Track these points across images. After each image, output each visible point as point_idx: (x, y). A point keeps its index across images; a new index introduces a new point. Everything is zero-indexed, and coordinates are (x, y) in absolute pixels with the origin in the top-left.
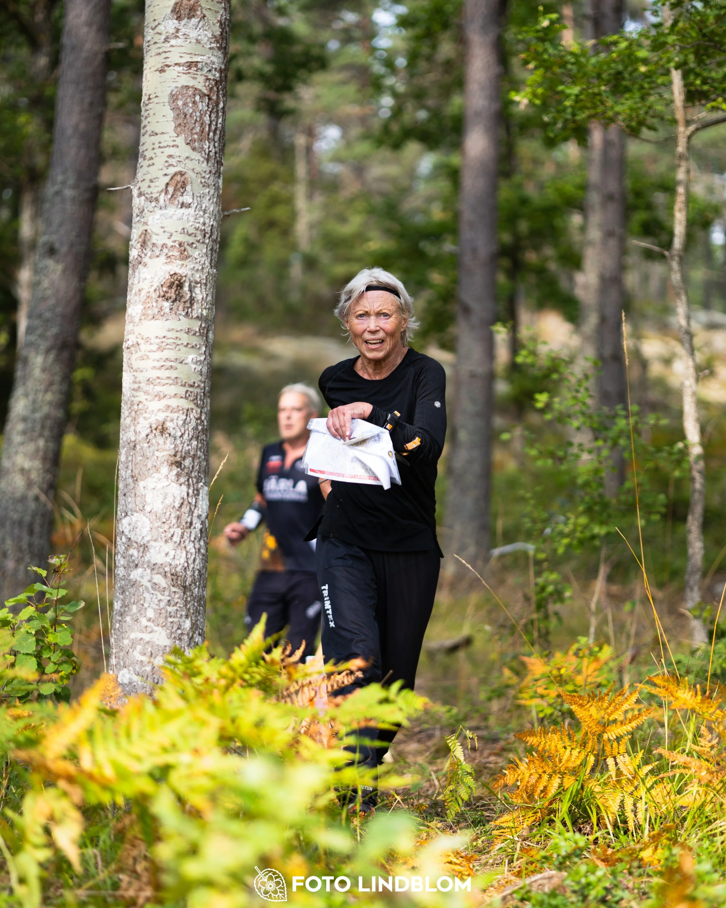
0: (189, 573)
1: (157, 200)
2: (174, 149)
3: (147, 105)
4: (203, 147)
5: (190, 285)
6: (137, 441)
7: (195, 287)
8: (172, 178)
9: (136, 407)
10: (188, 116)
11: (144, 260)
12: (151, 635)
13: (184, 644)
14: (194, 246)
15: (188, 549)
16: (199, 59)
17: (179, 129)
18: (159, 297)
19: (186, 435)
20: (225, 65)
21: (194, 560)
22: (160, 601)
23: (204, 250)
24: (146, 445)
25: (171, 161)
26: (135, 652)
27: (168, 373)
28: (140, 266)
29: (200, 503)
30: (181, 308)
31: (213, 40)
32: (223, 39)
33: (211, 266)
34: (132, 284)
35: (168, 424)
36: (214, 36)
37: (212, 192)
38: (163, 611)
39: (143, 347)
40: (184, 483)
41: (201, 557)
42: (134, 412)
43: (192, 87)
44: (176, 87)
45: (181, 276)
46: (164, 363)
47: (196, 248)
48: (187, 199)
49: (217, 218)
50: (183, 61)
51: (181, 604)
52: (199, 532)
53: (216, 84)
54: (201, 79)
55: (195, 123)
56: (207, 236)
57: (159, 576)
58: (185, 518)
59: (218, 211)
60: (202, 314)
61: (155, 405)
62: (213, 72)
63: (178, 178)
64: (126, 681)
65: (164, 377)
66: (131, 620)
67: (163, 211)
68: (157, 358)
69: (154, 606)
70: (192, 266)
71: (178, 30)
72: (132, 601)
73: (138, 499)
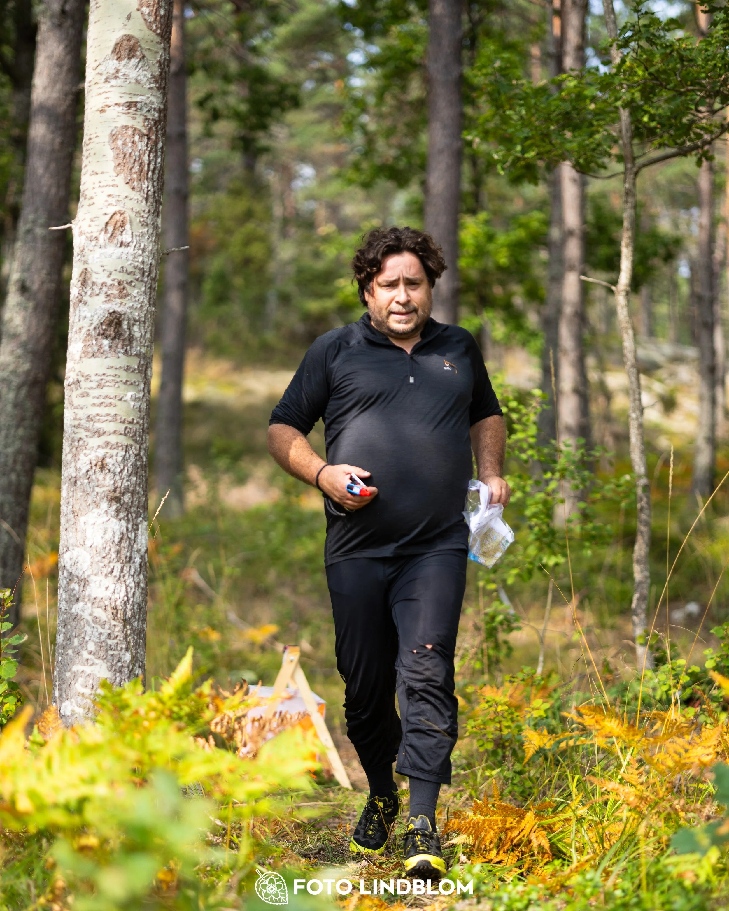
0: (129, 607)
1: (96, 238)
2: (114, 188)
3: (88, 145)
4: (141, 187)
5: (129, 323)
6: (78, 477)
7: (134, 325)
8: (111, 218)
9: (76, 443)
10: (127, 156)
11: (85, 298)
12: (93, 667)
13: (125, 676)
14: (133, 284)
15: (127, 583)
16: (138, 99)
17: (119, 169)
18: (99, 335)
19: (126, 471)
20: (165, 105)
21: (134, 594)
22: (101, 634)
23: (143, 289)
24: (86, 481)
25: (111, 200)
26: (77, 685)
27: (107, 410)
28: (80, 304)
29: (139, 537)
30: (120, 346)
31: (152, 80)
32: (162, 79)
33: (150, 305)
34: (73, 322)
35: (108, 460)
36: (153, 76)
37: (150, 231)
38: (104, 644)
39: (83, 384)
40: (123, 518)
41: (140, 591)
42: (74, 449)
43: (132, 127)
44: (116, 127)
45: (120, 315)
46: (103, 400)
47: (134, 286)
48: (126, 237)
49: (156, 257)
50: (123, 101)
51: (121, 637)
52: (138, 566)
53: (155, 124)
54: (140, 119)
55: (134, 163)
56: (146, 274)
57: (100, 610)
58: (125, 553)
59: (157, 250)
60: (140, 352)
61: (95, 442)
62: (153, 112)
63: (117, 217)
64: (68, 713)
65: (104, 414)
66: (74, 652)
67: (103, 250)
68: (97, 395)
69: (95, 639)
70: (131, 305)
71: (118, 71)
72: (74, 634)
73: (79, 535)
